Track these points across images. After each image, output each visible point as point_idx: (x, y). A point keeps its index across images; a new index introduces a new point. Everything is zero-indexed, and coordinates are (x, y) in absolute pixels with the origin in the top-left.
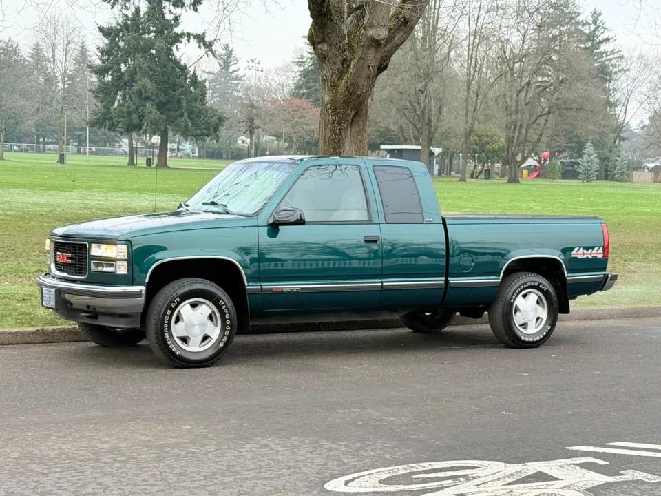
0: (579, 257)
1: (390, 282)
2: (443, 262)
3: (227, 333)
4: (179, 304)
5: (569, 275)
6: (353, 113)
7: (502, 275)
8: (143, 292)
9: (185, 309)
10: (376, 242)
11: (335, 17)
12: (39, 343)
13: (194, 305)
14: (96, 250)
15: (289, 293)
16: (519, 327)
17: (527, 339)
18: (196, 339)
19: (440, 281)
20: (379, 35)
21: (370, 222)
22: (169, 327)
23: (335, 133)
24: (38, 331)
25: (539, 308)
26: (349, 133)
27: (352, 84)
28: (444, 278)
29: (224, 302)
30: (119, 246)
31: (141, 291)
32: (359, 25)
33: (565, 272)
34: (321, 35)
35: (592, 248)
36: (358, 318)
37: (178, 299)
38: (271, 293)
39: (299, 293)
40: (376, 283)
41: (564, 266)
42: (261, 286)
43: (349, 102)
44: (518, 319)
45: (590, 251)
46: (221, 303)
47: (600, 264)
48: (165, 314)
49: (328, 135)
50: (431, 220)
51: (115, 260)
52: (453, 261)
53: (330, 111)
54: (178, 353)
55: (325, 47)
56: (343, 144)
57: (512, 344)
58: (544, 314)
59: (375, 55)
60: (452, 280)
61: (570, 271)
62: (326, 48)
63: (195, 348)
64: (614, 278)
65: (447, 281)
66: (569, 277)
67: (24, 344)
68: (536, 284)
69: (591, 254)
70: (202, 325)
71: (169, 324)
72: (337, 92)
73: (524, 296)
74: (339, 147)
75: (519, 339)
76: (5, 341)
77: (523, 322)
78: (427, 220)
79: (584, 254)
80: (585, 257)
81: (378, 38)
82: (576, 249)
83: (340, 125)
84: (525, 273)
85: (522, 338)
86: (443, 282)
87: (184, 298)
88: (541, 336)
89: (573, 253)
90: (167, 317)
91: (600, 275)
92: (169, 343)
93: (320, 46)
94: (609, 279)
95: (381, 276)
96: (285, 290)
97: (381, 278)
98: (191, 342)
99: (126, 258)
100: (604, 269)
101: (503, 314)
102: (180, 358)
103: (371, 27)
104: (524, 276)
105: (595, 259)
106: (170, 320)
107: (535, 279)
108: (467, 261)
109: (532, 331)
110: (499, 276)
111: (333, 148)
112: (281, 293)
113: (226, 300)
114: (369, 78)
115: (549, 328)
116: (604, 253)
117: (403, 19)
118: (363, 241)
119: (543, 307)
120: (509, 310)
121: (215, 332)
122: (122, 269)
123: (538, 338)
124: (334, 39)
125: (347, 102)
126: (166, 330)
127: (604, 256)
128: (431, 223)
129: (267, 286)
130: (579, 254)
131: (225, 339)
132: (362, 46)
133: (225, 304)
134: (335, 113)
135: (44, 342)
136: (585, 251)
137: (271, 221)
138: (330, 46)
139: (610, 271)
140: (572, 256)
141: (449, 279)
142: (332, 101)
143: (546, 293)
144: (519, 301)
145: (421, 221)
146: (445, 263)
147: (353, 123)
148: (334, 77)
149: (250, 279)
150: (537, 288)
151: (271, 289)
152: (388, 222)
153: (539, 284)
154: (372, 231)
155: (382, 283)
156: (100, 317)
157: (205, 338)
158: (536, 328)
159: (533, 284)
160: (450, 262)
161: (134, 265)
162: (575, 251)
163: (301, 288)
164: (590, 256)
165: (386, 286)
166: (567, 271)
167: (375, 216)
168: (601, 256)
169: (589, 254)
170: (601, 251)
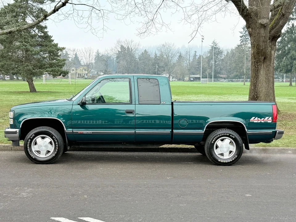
0: (255, 122)
1: (138, 131)
2: (170, 123)
3: (57, 150)
4: (35, 137)
5: (248, 131)
7: (205, 129)
8: (18, 131)
9: (39, 139)
10: (132, 112)
13: (43, 138)
16: (218, 155)
17: (222, 161)
18: (43, 152)
19: (168, 131)
21: (131, 103)
22: (30, 147)
25: (231, 146)
28: (171, 130)
29: (55, 137)
35: (264, 117)
36: (123, 147)
37: (34, 135)
39: (91, 134)
40: (132, 131)
41: (245, 126)
42: (73, 131)
44: (217, 151)
46: (54, 137)
47: (273, 126)
48: (28, 141)
50: (165, 103)
52: (175, 122)
54: (34, 157)
58: (233, 148)
63: (42, 156)
64: (282, 133)
65: (172, 131)
68: (228, 134)
69: (263, 120)
70: (46, 146)
71: (30, 145)
73: (222, 140)
75: (217, 161)
77: (221, 153)
78: (162, 103)
79: (258, 120)
80: (259, 122)
82: (253, 118)
84: (222, 129)
85: (219, 160)
86: (170, 132)
87: (37, 134)
88: (231, 160)
89: (251, 120)
90: (29, 143)
91: (270, 131)
92: (30, 153)
94: (277, 134)
95: (135, 128)
96: (84, 133)
97: (135, 129)
98: (41, 153)
99: (12, 117)
100: (275, 128)
102: (35, 159)
104: (221, 131)
105: (266, 123)
107: (227, 132)
108: (184, 122)
109: (227, 157)
110: (203, 130)
112: (82, 134)
115: (236, 156)
116: (272, 120)
118: (125, 112)
121: (52, 148)
122: (11, 122)
123: (229, 161)
126: (28, 148)
127: (272, 122)
129: (76, 131)
130: (255, 120)
131: (56, 153)
133: (56, 138)
136: (259, 119)
137: (79, 103)
139: (278, 129)
140: (250, 121)
141: (174, 130)
143: (235, 140)
144: (218, 142)
145: (159, 103)
146: (171, 123)
150: (229, 136)
152: (140, 103)
153: (230, 134)
154: (130, 107)
155: (135, 131)
157: (48, 152)
158: (229, 156)
159: (226, 134)
161: (15, 120)
163: (92, 132)
164: (262, 122)
165: (137, 133)
166: (247, 128)
167: (133, 101)
168: (270, 122)
169: (262, 120)
170: (270, 118)
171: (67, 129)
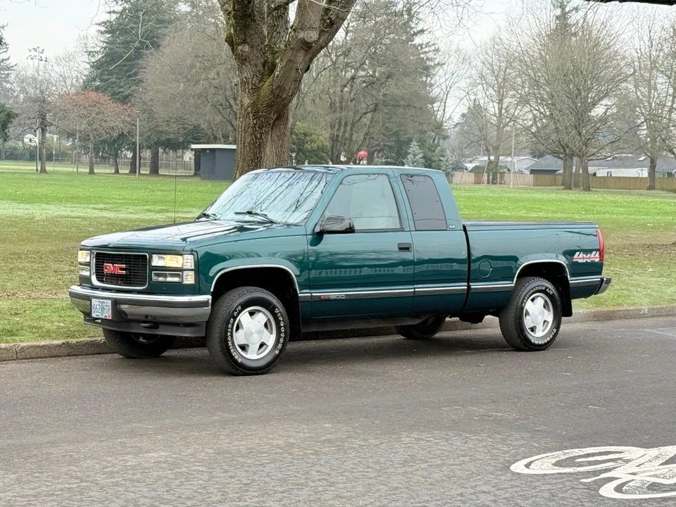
0: (580, 261)
1: (422, 288)
2: (465, 267)
3: (282, 340)
4: (240, 312)
5: (572, 279)
6: (276, 116)
7: (515, 279)
8: (210, 302)
9: (244, 317)
10: (408, 249)
11: (257, 18)
12: (65, 356)
13: (252, 314)
14: (157, 261)
15: (335, 300)
16: (529, 331)
17: (536, 342)
18: (254, 347)
19: (462, 286)
20: (311, 38)
21: (402, 230)
22: (232, 336)
23: (256, 137)
24: (63, 343)
25: (546, 311)
26: (269, 137)
27: (279, 87)
28: (466, 284)
29: (279, 310)
30: (185, 256)
31: (208, 301)
32: (275, 26)
33: (569, 276)
34: (242, 36)
35: (590, 251)
37: (240, 308)
38: (321, 301)
39: (344, 300)
40: (409, 289)
41: (567, 270)
42: (311, 293)
43: (273, 106)
44: (528, 322)
45: (589, 255)
46: (276, 311)
47: (596, 268)
48: (228, 322)
49: (248, 139)
50: (454, 227)
51: (182, 270)
52: (474, 266)
53: (251, 115)
54: (239, 360)
55: (246, 48)
56: (264, 148)
57: (523, 347)
58: (550, 317)
59: (304, 57)
60: (474, 286)
61: (572, 275)
62: (247, 50)
63: (253, 356)
64: (609, 281)
65: (469, 286)
66: (573, 281)
67: (51, 357)
68: (544, 288)
70: (259, 333)
71: (232, 332)
72: (259, 95)
73: (533, 300)
74: (260, 152)
75: (528, 341)
76: (34, 354)
77: (532, 325)
78: (451, 227)
79: (584, 258)
80: (584, 261)
81: (309, 41)
82: (578, 253)
83: (261, 129)
84: (533, 278)
85: (533, 341)
86: (466, 287)
87: (244, 306)
88: (548, 339)
89: (574, 257)
90: (230, 326)
91: (595, 279)
92: (232, 351)
93: (240, 48)
94: (604, 282)
95: (414, 282)
96: (331, 297)
97: (413, 285)
98: (250, 350)
99: (193, 268)
100: (600, 273)
101: (516, 318)
102: (241, 366)
103: (302, 29)
104: (533, 281)
105: (593, 263)
106: (232, 328)
107: (543, 284)
108: (486, 267)
109: (540, 334)
110: (513, 281)
111: (254, 152)
112: (328, 300)
113: (280, 308)
114: (296, 81)
115: (555, 330)
116: (600, 258)
117: (328, 21)
118: (397, 249)
119: (549, 310)
120: (520, 314)
121: (271, 339)
122: (189, 279)
123: (546, 341)
124: (256, 40)
125: (270, 106)
126: (229, 339)
128: (453, 230)
129: (318, 293)
130: (580, 258)
131: (280, 346)
132: (292, 49)
133: (280, 312)
134: (256, 116)
135: (69, 355)
136: (584, 255)
137: (318, 230)
138: (252, 47)
139: (606, 273)
140: (574, 260)
141: (471, 284)
142: (254, 104)
143: (551, 297)
144: (529, 306)
145: (446, 228)
146: (467, 269)
147: (274, 127)
148: (255, 79)
149: (303, 287)
150: (544, 292)
151: (320, 296)
152: (417, 229)
153: (546, 288)
154: (404, 238)
155: (414, 288)
156: (160, 326)
157: (262, 345)
158: (543, 331)
159: (540, 288)
160: (472, 268)
161: (200, 275)
162: (576, 256)
163: (346, 295)
164: (589, 261)
165: (418, 291)
167: (405, 223)
168: (597, 260)
171: (300, 290)
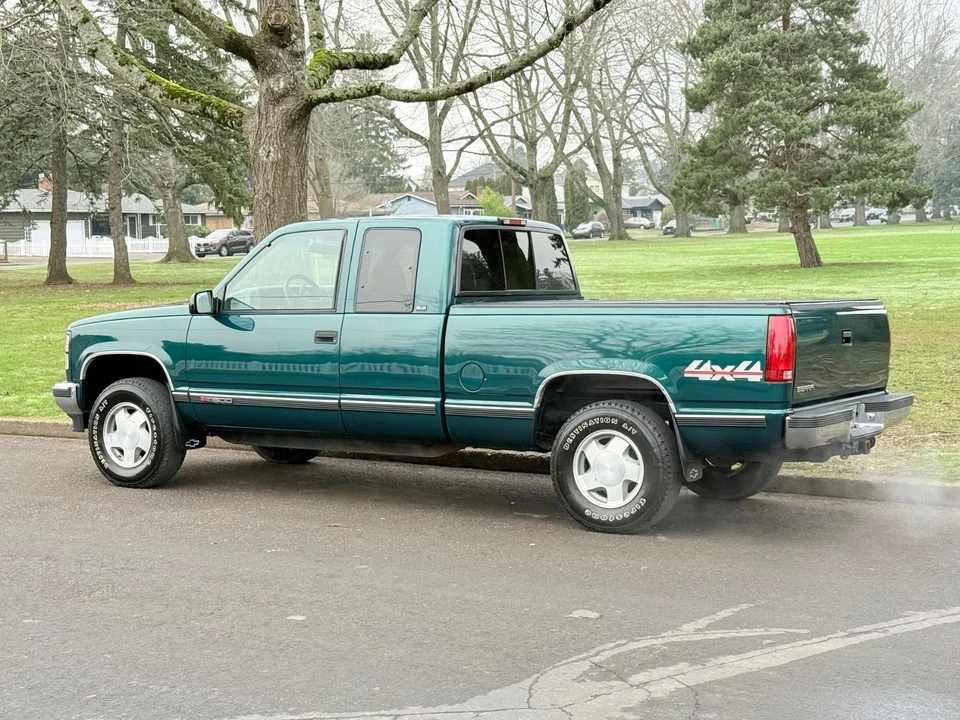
2: (436, 372)
3: (154, 448)
4: (108, 406)
5: (681, 410)
7: (537, 400)
8: (74, 390)
9: (120, 414)
10: (332, 339)
13: (131, 411)
16: (584, 494)
18: (130, 453)
19: (429, 402)
21: (334, 311)
22: (100, 435)
25: (628, 464)
28: (439, 400)
29: (151, 409)
31: (70, 389)
33: (672, 405)
35: (736, 360)
37: (106, 402)
38: (199, 403)
39: (230, 404)
41: (665, 393)
42: (188, 392)
45: (729, 368)
46: (148, 410)
48: (94, 418)
50: (425, 308)
52: (450, 370)
54: (108, 466)
58: (637, 475)
60: (451, 404)
61: (681, 401)
63: (126, 464)
65: (442, 403)
66: (682, 414)
68: (615, 422)
69: (732, 373)
70: (134, 436)
71: (100, 431)
73: (605, 441)
75: (581, 512)
77: (599, 485)
78: (418, 308)
79: (714, 373)
80: (717, 378)
82: (696, 363)
85: (588, 512)
86: (434, 405)
87: (114, 400)
88: (626, 515)
90: (96, 423)
91: (758, 415)
92: (99, 453)
96: (215, 400)
98: (125, 455)
99: (69, 350)
101: (553, 467)
102: (109, 473)
104: (593, 406)
105: (741, 384)
106: (100, 426)
107: (611, 413)
108: (474, 373)
109: (616, 503)
110: (533, 402)
112: (211, 403)
115: (643, 502)
118: (313, 338)
119: (640, 464)
120: (563, 462)
123: (619, 517)
126: (96, 438)
127: (767, 379)
128: (423, 312)
129: (195, 393)
130: (703, 372)
131: (153, 456)
133: (152, 412)
136: (717, 368)
140: (686, 375)
141: (446, 401)
143: (639, 439)
146: (437, 375)
149: (178, 382)
150: (619, 428)
151: (199, 397)
152: (357, 310)
153: (621, 421)
155: (340, 399)
157: (143, 451)
158: (624, 499)
161: (73, 359)
162: (693, 367)
163: (233, 399)
164: (729, 378)
165: (344, 404)
166: (675, 402)
167: (341, 302)
168: (758, 378)
169: (728, 373)
170: (757, 368)
171: (175, 386)
